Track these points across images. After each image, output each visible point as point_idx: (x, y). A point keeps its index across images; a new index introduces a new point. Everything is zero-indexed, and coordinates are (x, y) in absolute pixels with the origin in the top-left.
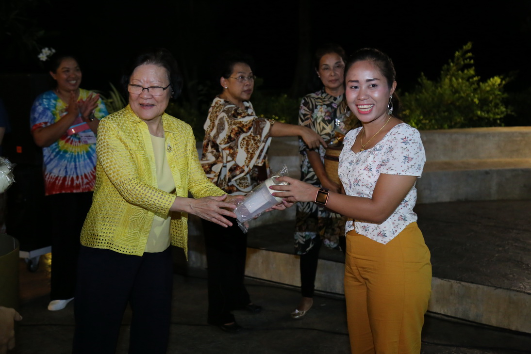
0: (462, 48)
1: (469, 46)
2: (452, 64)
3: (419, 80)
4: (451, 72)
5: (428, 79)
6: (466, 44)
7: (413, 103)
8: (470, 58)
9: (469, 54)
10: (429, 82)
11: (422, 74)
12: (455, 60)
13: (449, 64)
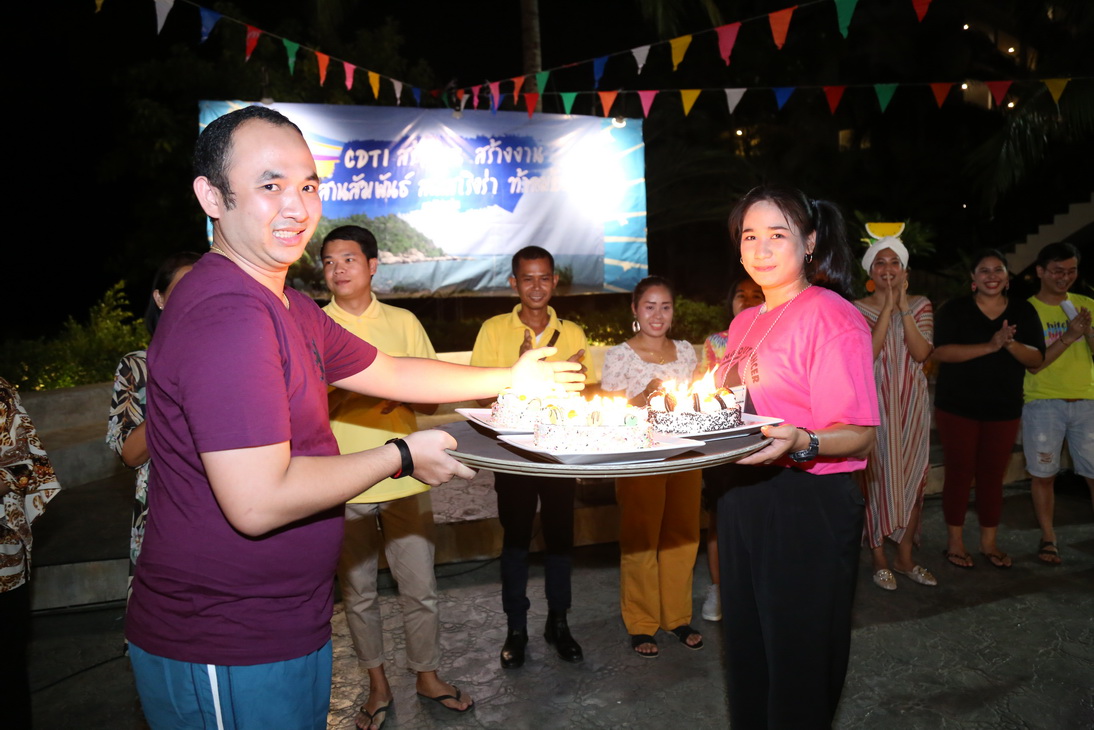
0: (113, 286)
1: (121, 285)
2: (103, 305)
3: (65, 324)
4: (103, 314)
5: (78, 323)
6: (117, 282)
7: (68, 352)
8: (125, 298)
9: (122, 294)
10: (80, 326)
11: (70, 317)
12: (107, 298)
13: (99, 305)
